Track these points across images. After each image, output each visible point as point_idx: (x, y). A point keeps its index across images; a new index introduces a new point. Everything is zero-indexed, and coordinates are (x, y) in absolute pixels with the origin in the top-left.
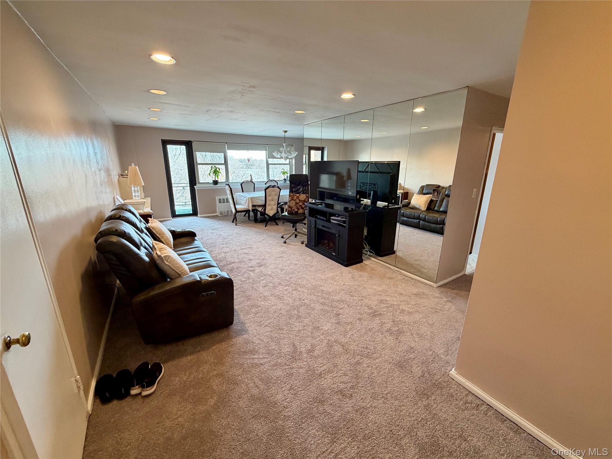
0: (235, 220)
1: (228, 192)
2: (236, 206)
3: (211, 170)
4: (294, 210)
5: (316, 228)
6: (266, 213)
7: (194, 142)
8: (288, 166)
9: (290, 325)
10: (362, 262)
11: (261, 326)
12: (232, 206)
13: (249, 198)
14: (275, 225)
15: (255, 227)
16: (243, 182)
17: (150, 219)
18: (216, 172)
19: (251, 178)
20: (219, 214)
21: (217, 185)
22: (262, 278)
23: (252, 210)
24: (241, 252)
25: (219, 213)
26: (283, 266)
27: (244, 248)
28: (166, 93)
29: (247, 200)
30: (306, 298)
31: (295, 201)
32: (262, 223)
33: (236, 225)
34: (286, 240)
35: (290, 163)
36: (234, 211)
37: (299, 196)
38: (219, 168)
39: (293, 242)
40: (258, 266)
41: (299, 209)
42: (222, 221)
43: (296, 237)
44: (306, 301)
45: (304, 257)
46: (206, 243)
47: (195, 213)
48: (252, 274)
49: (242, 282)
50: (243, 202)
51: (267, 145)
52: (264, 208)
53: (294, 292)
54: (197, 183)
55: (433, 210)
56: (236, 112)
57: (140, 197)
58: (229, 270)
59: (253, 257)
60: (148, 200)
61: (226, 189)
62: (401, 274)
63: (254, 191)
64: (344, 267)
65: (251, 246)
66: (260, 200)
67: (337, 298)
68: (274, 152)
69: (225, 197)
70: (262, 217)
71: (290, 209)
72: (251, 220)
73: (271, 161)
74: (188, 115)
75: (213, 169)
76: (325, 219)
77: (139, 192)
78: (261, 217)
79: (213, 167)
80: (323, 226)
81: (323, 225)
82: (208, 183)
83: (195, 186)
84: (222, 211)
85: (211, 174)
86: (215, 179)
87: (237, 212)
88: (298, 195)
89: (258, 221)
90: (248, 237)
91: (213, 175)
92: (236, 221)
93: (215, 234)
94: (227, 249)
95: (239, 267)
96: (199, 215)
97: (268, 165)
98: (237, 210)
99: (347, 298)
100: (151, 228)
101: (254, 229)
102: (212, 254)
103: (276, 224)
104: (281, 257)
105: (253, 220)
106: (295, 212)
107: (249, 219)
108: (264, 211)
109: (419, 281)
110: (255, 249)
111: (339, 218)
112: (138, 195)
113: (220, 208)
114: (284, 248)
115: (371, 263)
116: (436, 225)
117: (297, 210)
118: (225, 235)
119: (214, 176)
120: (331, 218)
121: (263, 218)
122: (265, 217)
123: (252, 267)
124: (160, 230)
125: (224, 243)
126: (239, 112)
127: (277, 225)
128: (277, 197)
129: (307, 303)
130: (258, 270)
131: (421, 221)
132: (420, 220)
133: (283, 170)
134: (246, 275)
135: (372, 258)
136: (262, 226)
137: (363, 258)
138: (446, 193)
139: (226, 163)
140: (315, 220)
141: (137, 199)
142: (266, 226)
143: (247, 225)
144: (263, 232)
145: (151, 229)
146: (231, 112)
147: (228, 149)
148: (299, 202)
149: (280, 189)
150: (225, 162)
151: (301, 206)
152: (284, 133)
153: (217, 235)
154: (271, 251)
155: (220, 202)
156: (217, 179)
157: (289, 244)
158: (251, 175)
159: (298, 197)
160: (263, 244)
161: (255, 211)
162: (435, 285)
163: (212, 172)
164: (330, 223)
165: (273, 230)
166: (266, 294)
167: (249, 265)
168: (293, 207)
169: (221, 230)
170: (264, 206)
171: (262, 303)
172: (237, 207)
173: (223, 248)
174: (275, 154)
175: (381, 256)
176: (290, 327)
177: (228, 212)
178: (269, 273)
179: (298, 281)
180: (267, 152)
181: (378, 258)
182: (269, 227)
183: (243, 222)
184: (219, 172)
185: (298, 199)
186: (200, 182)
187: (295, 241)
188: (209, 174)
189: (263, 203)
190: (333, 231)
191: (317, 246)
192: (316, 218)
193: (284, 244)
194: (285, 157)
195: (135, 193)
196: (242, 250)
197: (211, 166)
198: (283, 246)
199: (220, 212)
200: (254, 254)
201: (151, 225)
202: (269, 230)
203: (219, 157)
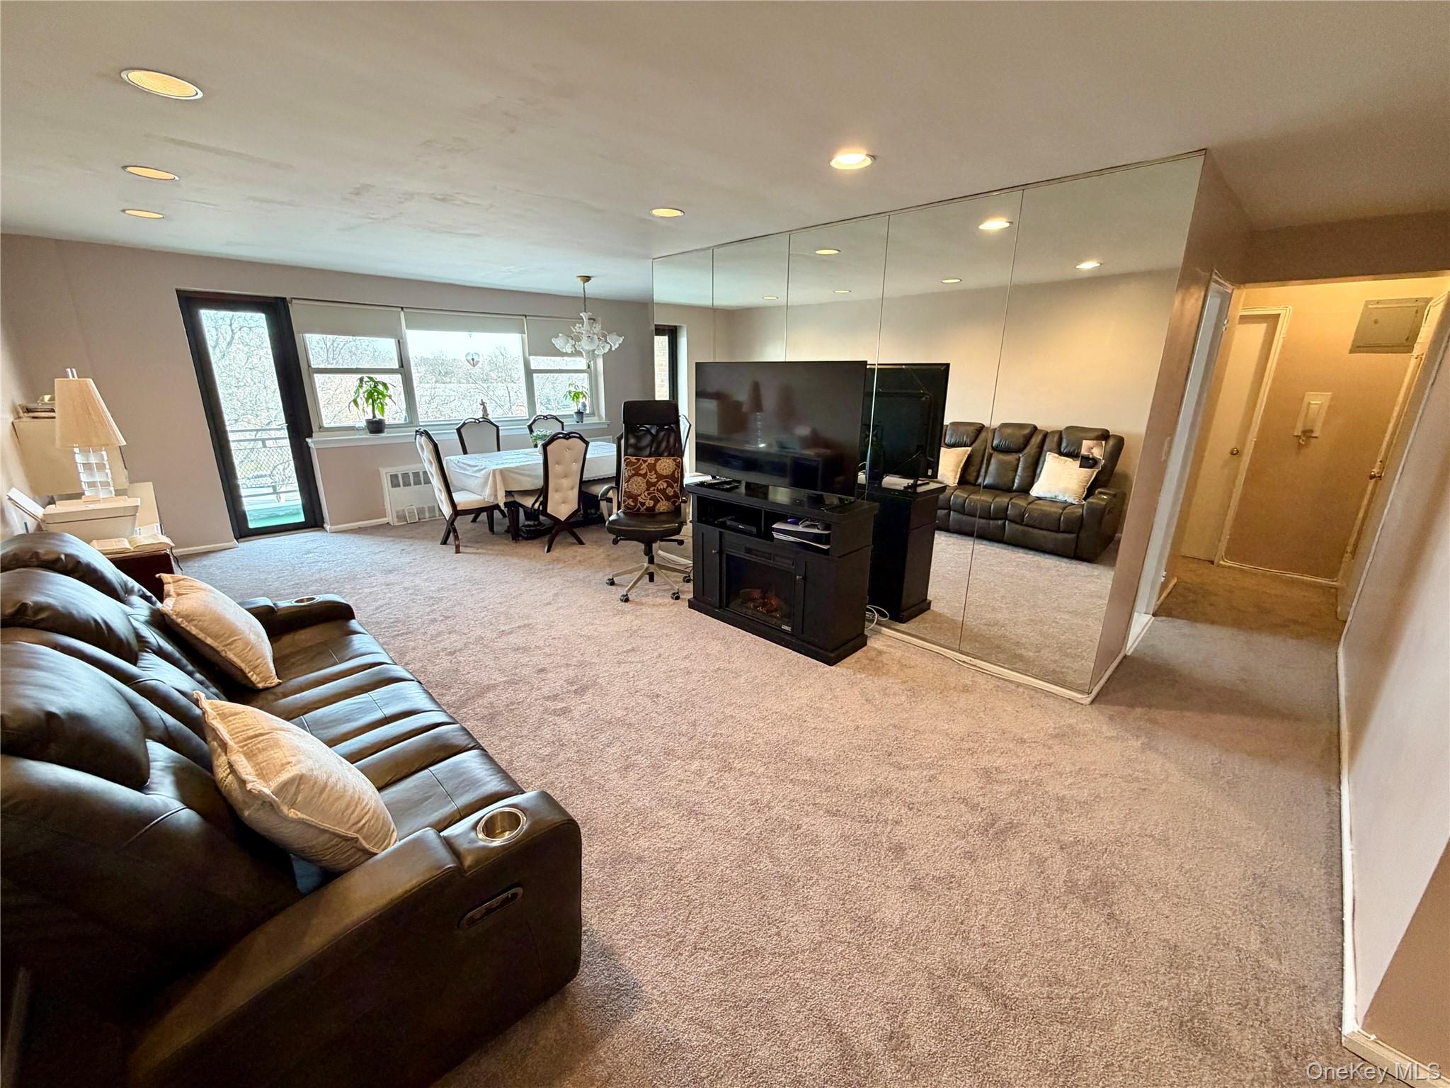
0: (450, 535)
1: (427, 454)
2: (453, 494)
3: (358, 389)
4: (643, 504)
5: (724, 556)
6: (548, 511)
7: (294, 301)
8: (586, 375)
9: (774, 930)
10: (865, 644)
11: (675, 951)
12: (442, 497)
13: (494, 471)
14: (574, 544)
15: (517, 553)
16: (464, 424)
17: (166, 577)
18: (375, 395)
19: (485, 409)
20: (396, 519)
21: (383, 435)
22: (603, 738)
23: (505, 504)
24: (501, 645)
25: (395, 515)
26: (651, 684)
27: (507, 628)
28: (200, 95)
29: (487, 479)
30: (775, 797)
31: (645, 478)
32: (535, 542)
33: (458, 552)
34: (629, 590)
35: (589, 367)
36: (447, 511)
37: (655, 465)
38: (385, 385)
39: (648, 595)
40: (576, 692)
41: (659, 501)
42: (408, 542)
43: (651, 580)
44: (778, 810)
45: (702, 643)
46: (378, 623)
47: (313, 520)
48: (567, 727)
49: (543, 761)
50: (473, 483)
51: (526, 316)
52: (541, 499)
53: (727, 778)
54: (315, 428)
55: (975, 485)
56: (458, 202)
57: (112, 488)
58: (483, 718)
59: (549, 660)
60: (144, 495)
61: (418, 446)
62: (982, 671)
63: (499, 450)
64: (827, 668)
65: (526, 622)
66: (529, 476)
67: (862, 781)
68: (557, 337)
69: (410, 468)
70: (529, 523)
71: (630, 502)
72: (498, 534)
73: (537, 362)
74: (282, 203)
75: (366, 387)
76: (754, 530)
77: (108, 471)
78: (527, 523)
79: (366, 379)
80: (749, 551)
81: (746, 548)
82: (352, 428)
83: (309, 440)
84: (403, 510)
85: (358, 400)
86: (374, 417)
87: (457, 512)
88: (651, 460)
89: (522, 536)
90: (507, 591)
91: (365, 405)
92: (456, 538)
93: (397, 588)
94: (454, 637)
95: (512, 703)
96: (327, 527)
97: (529, 373)
98: (459, 508)
99: (887, 775)
100: (179, 620)
101: (515, 560)
102: (407, 664)
103: (575, 541)
104: (633, 650)
105: (503, 534)
106: (648, 509)
107: (491, 529)
108: (541, 508)
109: (1036, 690)
110: (543, 629)
111: (800, 528)
112: (104, 479)
113: (396, 501)
114: (629, 617)
115: (889, 646)
116: (988, 521)
117: (652, 503)
118: (433, 589)
119: (371, 406)
120: (774, 526)
121: (534, 525)
122: (540, 524)
123: (555, 697)
124: (218, 620)
125: (437, 615)
126: (471, 201)
127: (581, 543)
128: (576, 467)
129: (787, 818)
130: (580, 707)
131: (952, 513)
132: (950, 509)
133: (572, 389)
134: (546, 732)
135: (884, 629)
136: (535, 550)
137: (866, 633)
138: (995, 443)
139: (404, 368)
140: (721, 533)
141: (102, 496)
142: (549, 551)
143: (491, 550)
144: (548, 570)
145: (178, 625)
146: (443, 200)
147: (408, 327)
148: (658, 481)
149: (587, 443)
150: (402, 366)
151: (663, 491)
152: (582, 283)
153: (406, 589)
154: (596, 634)
155: (395, 484)
156: (379, 416)
157: (637, 604)
158: (483, 404)
159: (652, 468)
160: (561, 611)
161: (513, 506)
162: (1086, 699)
163: (361, 395)
164: (768, 542)
165: (575, 561)
166: (642, 799)
167: (546, 690)
168: (639, 495)
169: (412, 571)
170: (543, 492)
171: (643, 842)
172: (457, 497)
173: (439, 634)
174: (559, 343)
175: (902, 621)
176: (778, 934)
177: (421, 511)
178: (620, 713)
179: (721, 735)
180: (525, 336)
181: (898, 628)
182: (558, 550)
183: (477, 541)
184: (384, 396)
185: (653, 472)
186: (325, 425)
187: (650, 591)
188: (355, 401)
189: (539, 483)
190: (785, 564)
191: (727, 606)
192: (723, 525)
193: (623, 603)
194: (588, 352)
195: (92, 475)
196: (505, 639)
197: (359, 376)
198: (624, 613)
199: (397, 512)
200: (547, 650)
201: (179, 608)
202: (565, 562)
203: (381, 350)
